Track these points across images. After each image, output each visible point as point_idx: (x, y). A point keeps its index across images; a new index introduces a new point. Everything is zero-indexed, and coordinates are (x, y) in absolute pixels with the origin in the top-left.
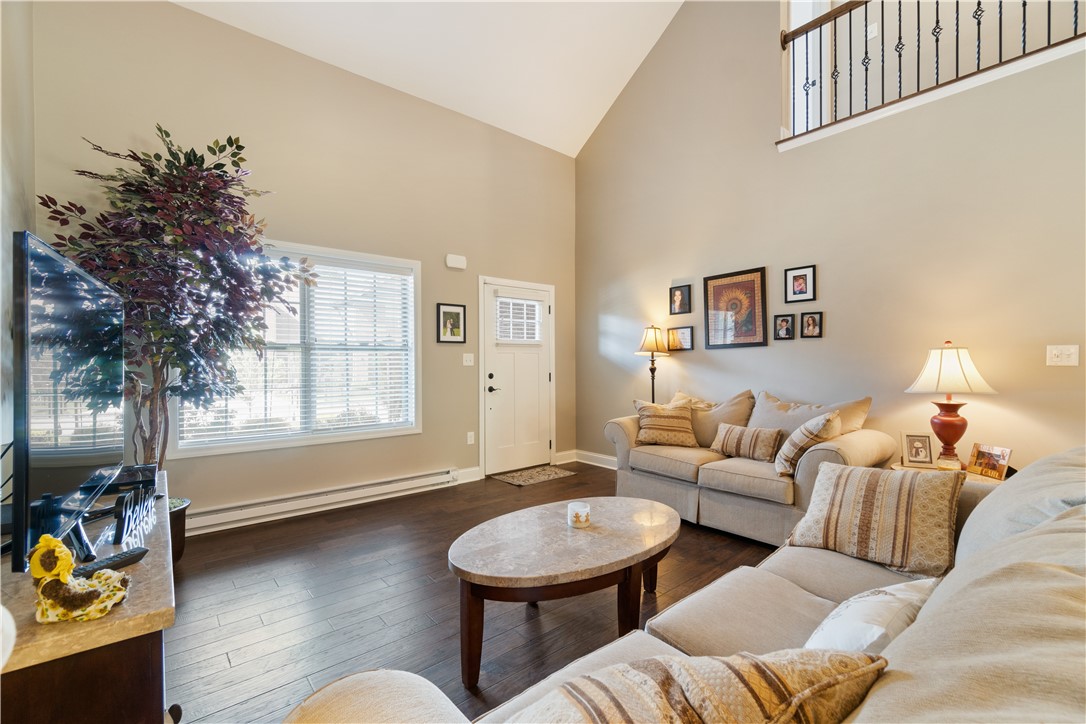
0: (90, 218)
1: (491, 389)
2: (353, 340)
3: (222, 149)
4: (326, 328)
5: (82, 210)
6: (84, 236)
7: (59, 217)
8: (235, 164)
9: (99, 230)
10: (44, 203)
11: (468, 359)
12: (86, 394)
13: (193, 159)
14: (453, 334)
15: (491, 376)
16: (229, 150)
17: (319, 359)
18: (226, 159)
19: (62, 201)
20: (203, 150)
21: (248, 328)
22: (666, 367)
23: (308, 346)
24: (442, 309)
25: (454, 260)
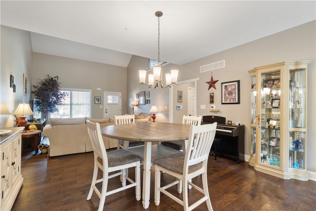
0: (39, 88)
1: (106, 112)
2: (79, 103)
3: (56, 77)
4: (74, 101)
5: (38, 87)
6: (38, 90)
7: (35, 88)
8: (57, 79)
9: (40, 89)
10: (33, 86)
11: (101, 107)
12: (38, 111)
13: (52, 79)
14: (98, 102)
15: (106, 110)
16: (57, 77)
17: (73, 106)
18: (56, 79)
19: (35, 86)
20: (53, 78)
21: (59, 102)
22: (136, 108)
23: (71, 104)
24: (96, 98)
25: (98, 89)
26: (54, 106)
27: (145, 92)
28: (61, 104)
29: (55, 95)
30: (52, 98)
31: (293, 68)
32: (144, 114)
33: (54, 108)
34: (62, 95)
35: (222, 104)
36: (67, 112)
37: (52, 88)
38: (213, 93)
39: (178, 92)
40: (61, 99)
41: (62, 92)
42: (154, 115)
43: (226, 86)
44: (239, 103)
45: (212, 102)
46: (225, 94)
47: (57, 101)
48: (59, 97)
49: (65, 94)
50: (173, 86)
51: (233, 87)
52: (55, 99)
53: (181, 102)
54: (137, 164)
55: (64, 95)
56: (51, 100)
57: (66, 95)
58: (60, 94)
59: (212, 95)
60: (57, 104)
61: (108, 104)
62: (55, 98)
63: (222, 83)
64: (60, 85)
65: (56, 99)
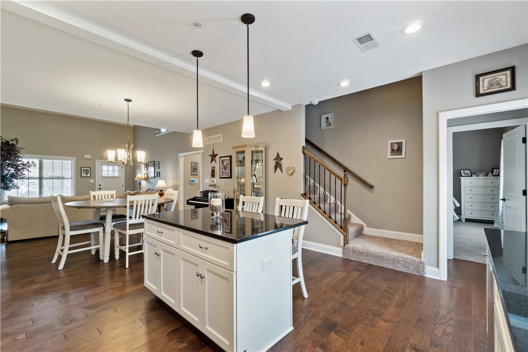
1: (100, 189)
2: (55, 176)
3: (14, 140)
4: (46, 174)
8: (17, 143)
11: (92, 181)
13: (7, 142)
14: (86, 175)
15: (100, 185)
16: (16, 140)
17: (44, 181)
18: (14, 143)
20: (9, 140)
21: (20, 175)
22: (144, 183)
23: (41, 178)
24: (82, 169)
25: (86, 156)
26: (11, 181)
27: (154, 162)
28: (23, 178)
29: (13, 165)
30: (8, 170)
31: (253, 149)
32: (153, 190)
33: (11, 183)
34: (24, 165)
35: (221, 178)
36: (34, 189)
37: (7, 156)
38: (214, 167)
39: (192, 163)
40: (23, 171)
41: (25, 161)
42: (161, 191)
43: (222, 161)
44: (231, 177)
45: (213, 176)
46: (222, 168)
47: (17, 173)
48: (20, 168)
49: (30, 164)
50: (183, 157)
51: (227, 162)
52: (13, 172)
53: (197, 175)
54: (100, 229)
55: (29, 166)
56: (6, 172)
57: (32, 166)
58: (22, 164)
59: (213, 168)
60: (17, 178)
61: (103, 177)
62: (12, 170)
63: (220, 157)
64: (20, 151)
65: (15, 171)
